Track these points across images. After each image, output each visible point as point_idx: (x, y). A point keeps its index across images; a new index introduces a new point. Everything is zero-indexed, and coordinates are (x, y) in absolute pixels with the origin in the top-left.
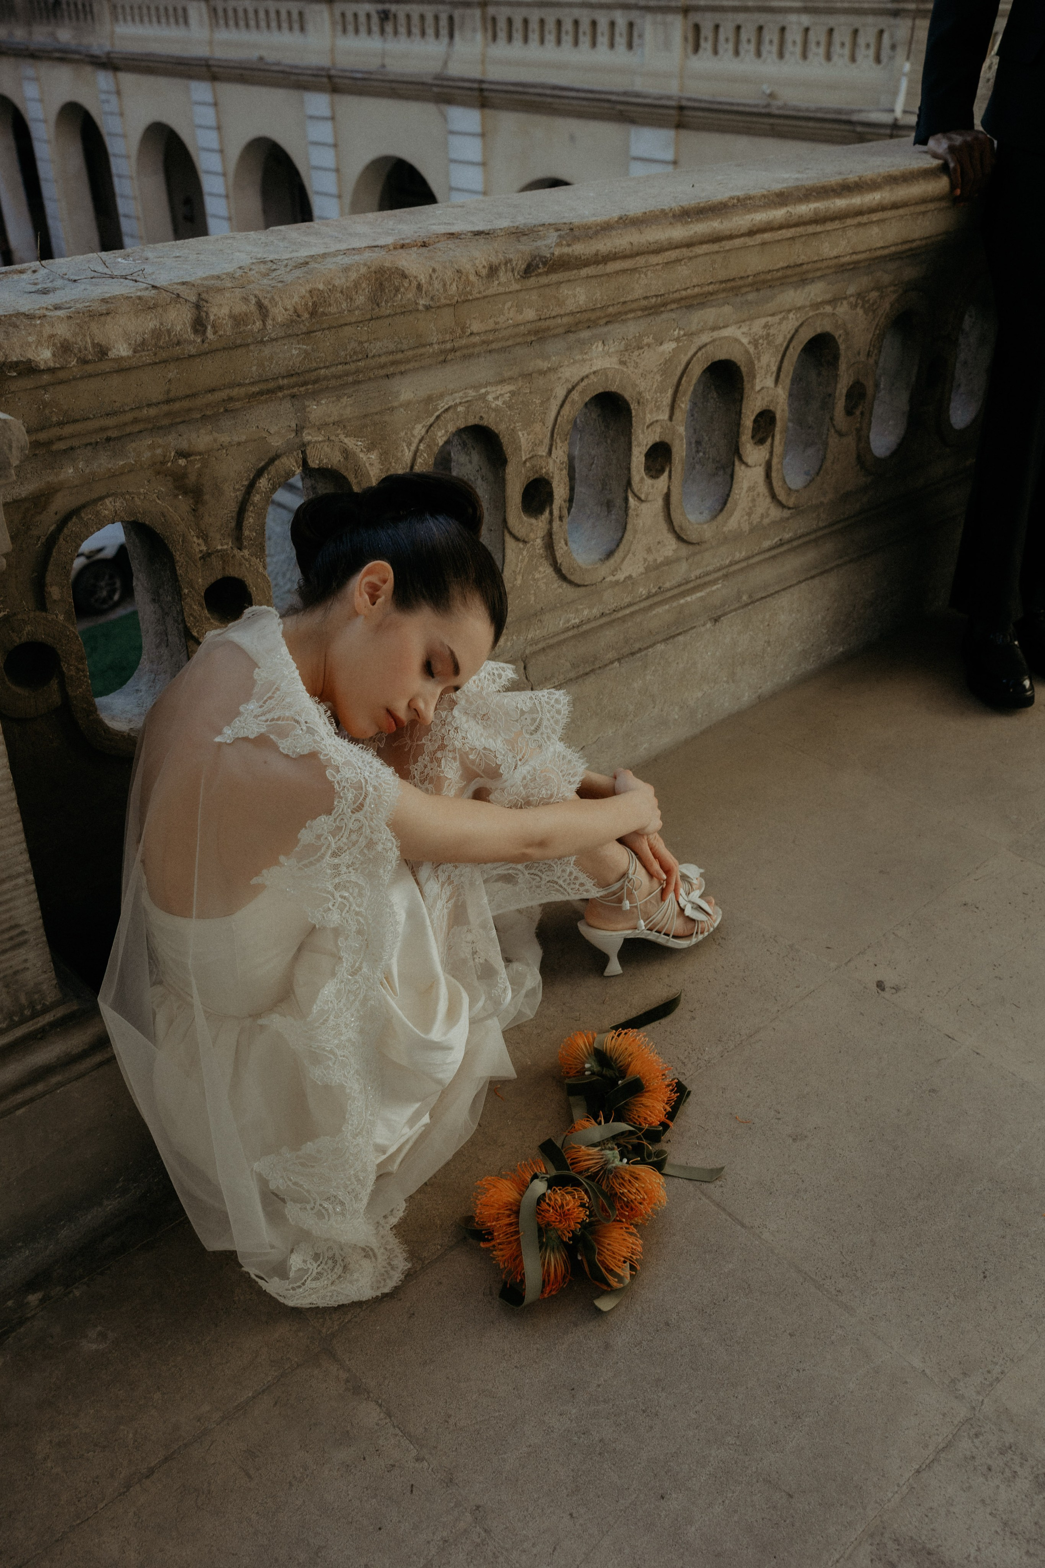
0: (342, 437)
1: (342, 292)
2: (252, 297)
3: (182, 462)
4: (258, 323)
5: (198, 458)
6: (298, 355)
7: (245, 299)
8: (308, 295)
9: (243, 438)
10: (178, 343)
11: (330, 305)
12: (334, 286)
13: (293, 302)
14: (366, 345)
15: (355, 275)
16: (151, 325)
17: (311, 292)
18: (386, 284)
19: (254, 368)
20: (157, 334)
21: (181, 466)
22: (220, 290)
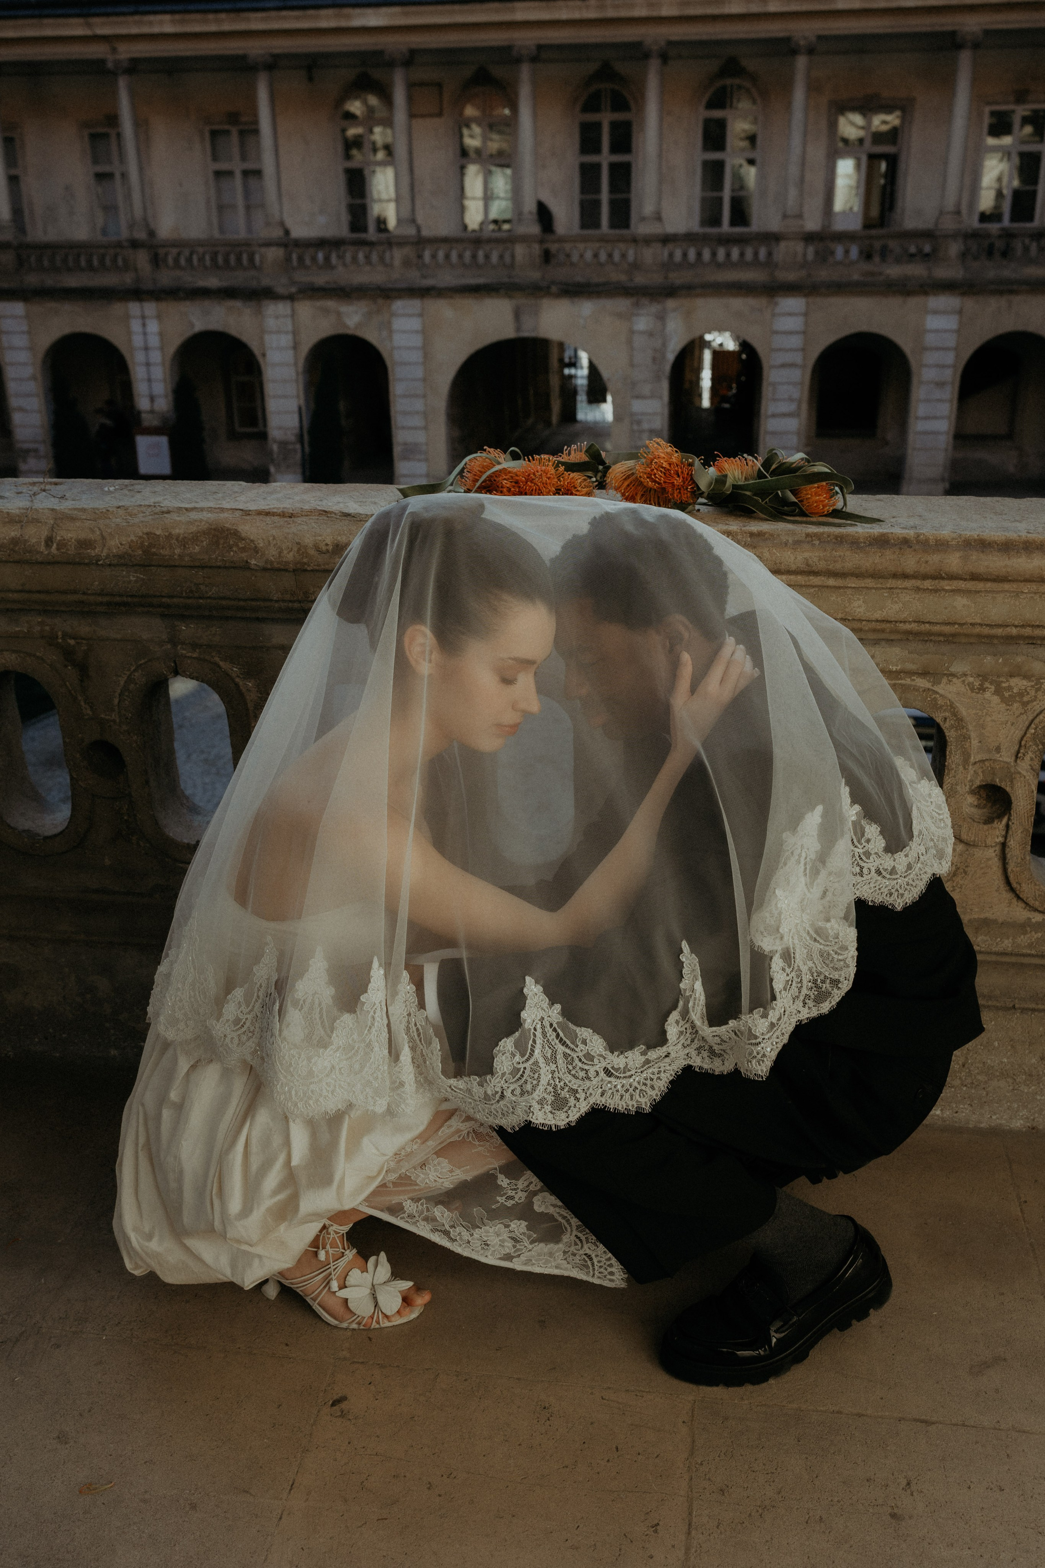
0: (217, 659)
1: (177, 540)
2: (96, 529)
3: (72, 642)
4: (96, 551)
5: (84, 642)
6: (136, 581)
7: (92, 531)
8: (144, 536)
9: (119, 636)
10: (30, 552)
11: (163, 548)
12: (170, 534)
13: (129, 540)
14: (202, 587)
15: (195, 528)
16: (13, 534)
17: (147, 534)
18: (222, 541)
19: (97, 583)
20: (15, 541)
21: (70, 644)
22: (73, 519)
